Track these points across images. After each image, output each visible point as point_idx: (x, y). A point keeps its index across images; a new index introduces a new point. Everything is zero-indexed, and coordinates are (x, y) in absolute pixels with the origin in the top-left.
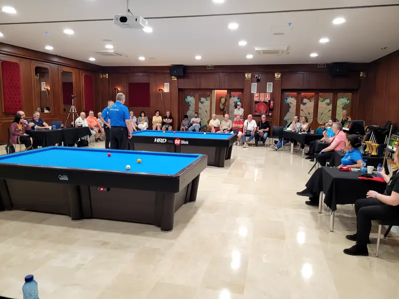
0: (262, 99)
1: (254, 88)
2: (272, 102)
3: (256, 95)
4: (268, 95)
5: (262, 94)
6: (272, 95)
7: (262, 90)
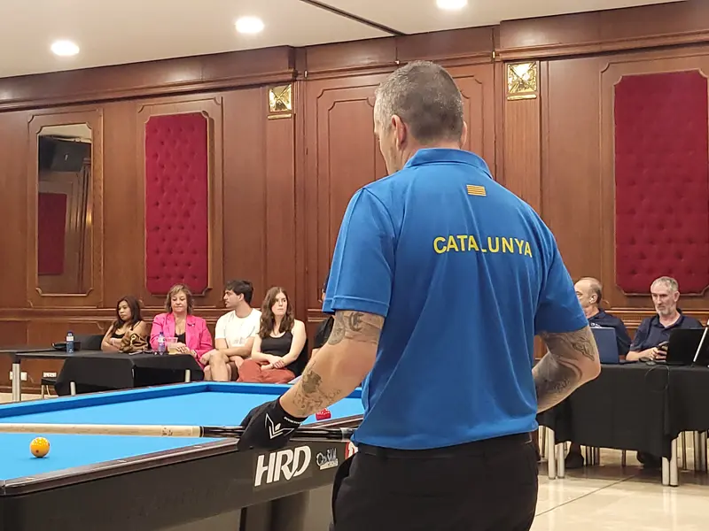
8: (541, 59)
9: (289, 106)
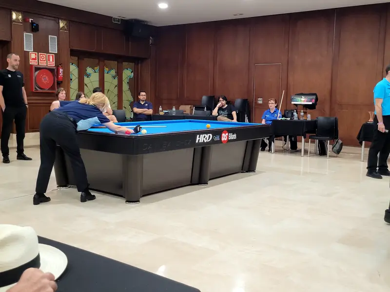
0: (43, 64)
1: (28, 41)
2: (61, 70)
3: (33, 56)
4: (51, 57)
5: (43, 56)
6: (57, 57)
7: (41, 47)
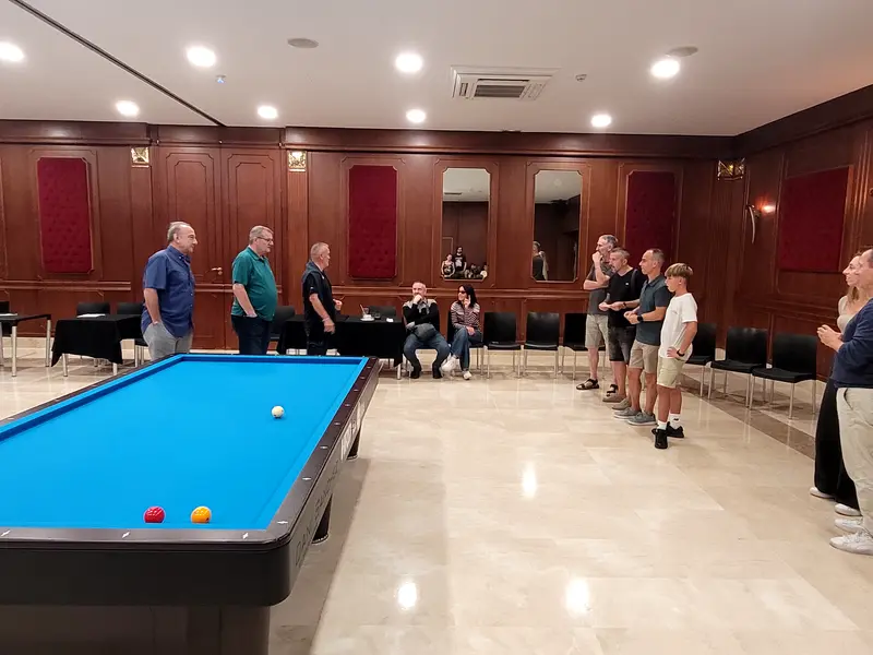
8: (308, 150)
9: (147, 160)
